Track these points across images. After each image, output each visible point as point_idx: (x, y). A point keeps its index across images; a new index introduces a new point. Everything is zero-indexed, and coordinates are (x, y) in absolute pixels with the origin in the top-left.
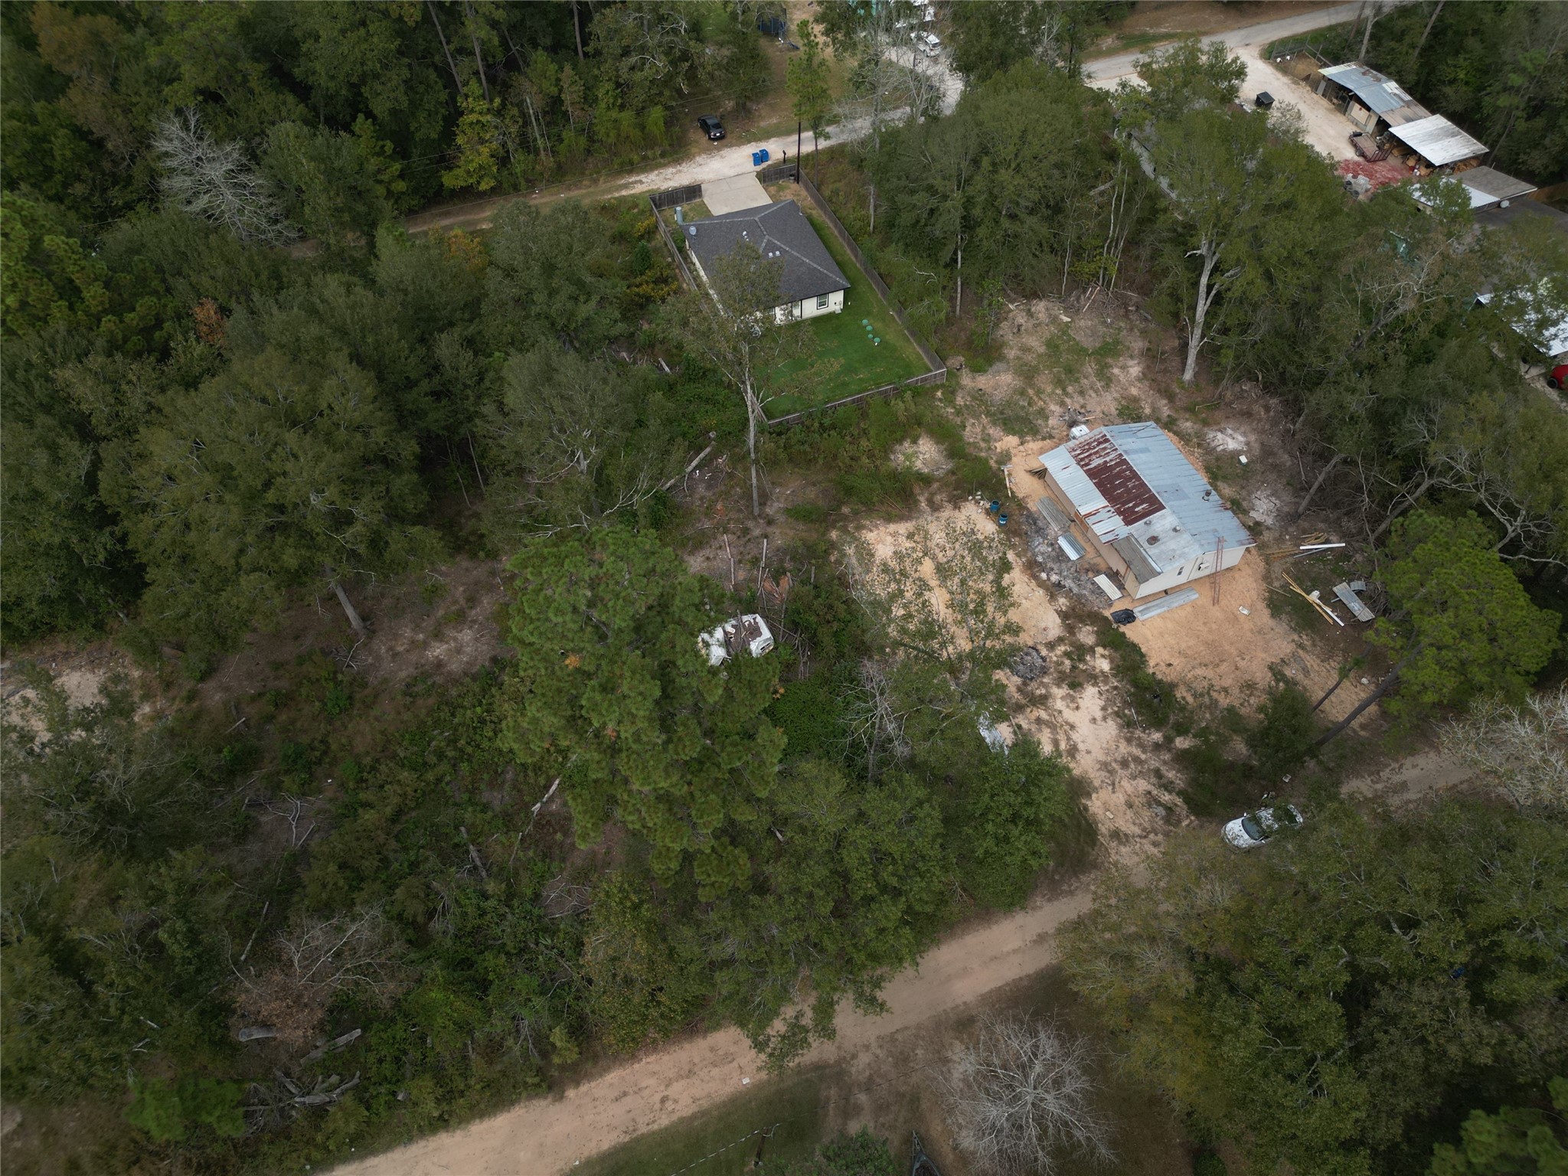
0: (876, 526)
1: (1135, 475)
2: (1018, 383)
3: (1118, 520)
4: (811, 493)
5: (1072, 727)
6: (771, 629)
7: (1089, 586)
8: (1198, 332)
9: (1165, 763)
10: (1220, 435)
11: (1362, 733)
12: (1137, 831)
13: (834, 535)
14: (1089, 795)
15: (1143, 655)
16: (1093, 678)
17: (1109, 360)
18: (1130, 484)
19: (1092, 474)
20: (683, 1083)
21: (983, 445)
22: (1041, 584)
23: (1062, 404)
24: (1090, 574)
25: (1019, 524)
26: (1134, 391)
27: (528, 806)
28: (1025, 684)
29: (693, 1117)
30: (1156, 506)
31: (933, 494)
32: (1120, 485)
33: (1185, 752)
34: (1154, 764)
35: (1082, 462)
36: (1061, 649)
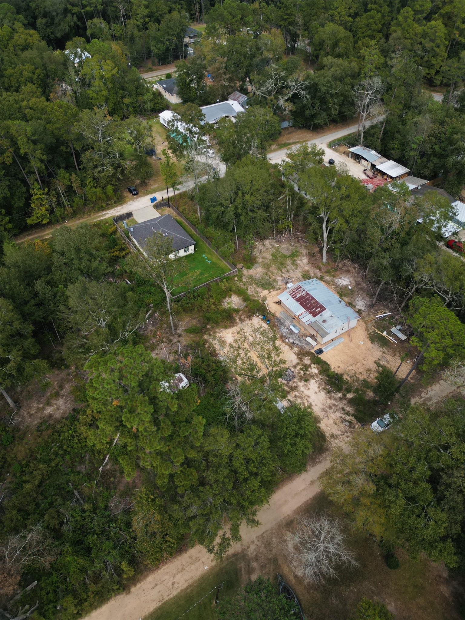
0: (221, 331)
1: (313, 299)
2: (264, 271)
3: (310, 316)
4: (194, 322)
5: (308, 397)
6: (187, 378)
7: (304, 342)
8: (325, 244)
9: (345, 404)
10: (340, 280)
11: (412, 381)
12: (340, 433)
13: (206, 337)
14: (319, 422)
15: (329, 365)
16: (312, 376)
17: (295, 258)
18: (312, 302)
19: (298, 300)
20: (180, 575)
21: (256, 295)
22: (287, 344)
23: (282, 276)
24: (304, 338)
25: (274, 322)
26: (306, 268)
27: (97, 469)
28: (288, 383)
29: (187, 588)
30: (323, 309)
31: (240, 316)
32: (309, 303)
33: (351, 399)
34: (341, 406)
35: (293, 296)
36: (299, 367)
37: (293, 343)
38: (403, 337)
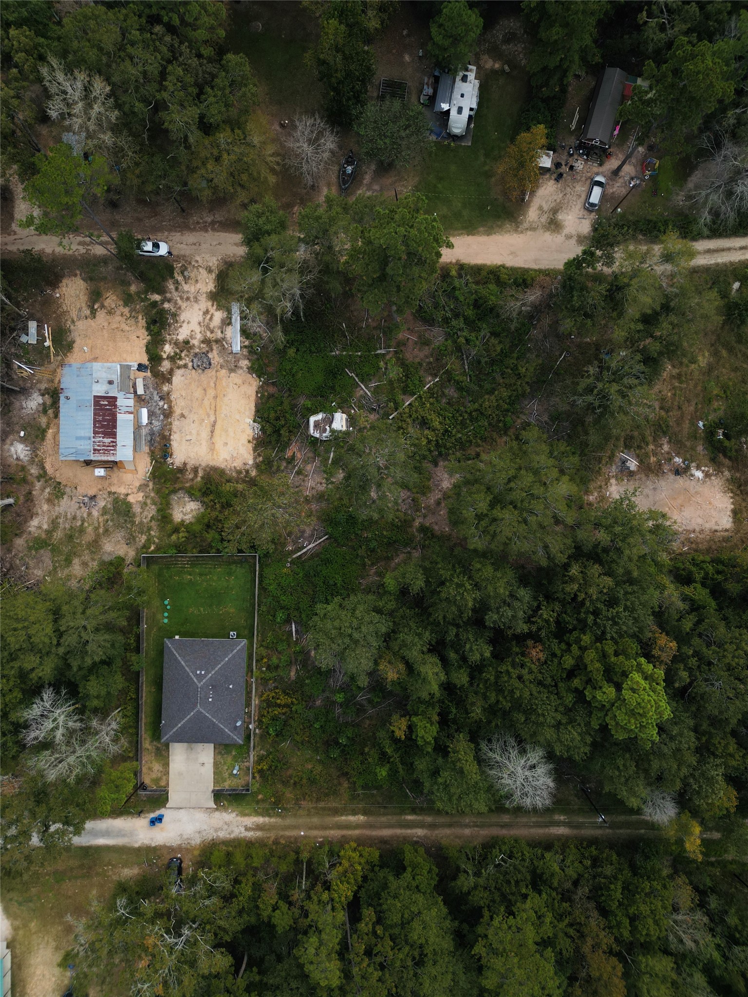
0: (231, 469)
1: (95, 421)
2: (104, 540)
3: (118, 403)
5: (199, 323)
7: (148, 392)
9: (171, 293)
10: (22, 457)
11: (78, 272)
12: (201, 269)
13: (253, 473)
14: (211, 292)
15: (147, 346)
16: (176, 343)
17: (44, 536)
18: (101, 418)
19: (113, 435)
21: (149, 501)
22: (170, 402)
23: (89, 514)
24: (143, 397)
25: (159, 443)
26: (45, 507)
27: (440, 382)
28: (208, 352)
30: (97, 399)
31: (192, 480)
32: (104, 420)
33: (158, 294)
34: (175, 294)
35: (114, 445)
36: (181, 363)
37: (162, 398)
38: (33, 326)
